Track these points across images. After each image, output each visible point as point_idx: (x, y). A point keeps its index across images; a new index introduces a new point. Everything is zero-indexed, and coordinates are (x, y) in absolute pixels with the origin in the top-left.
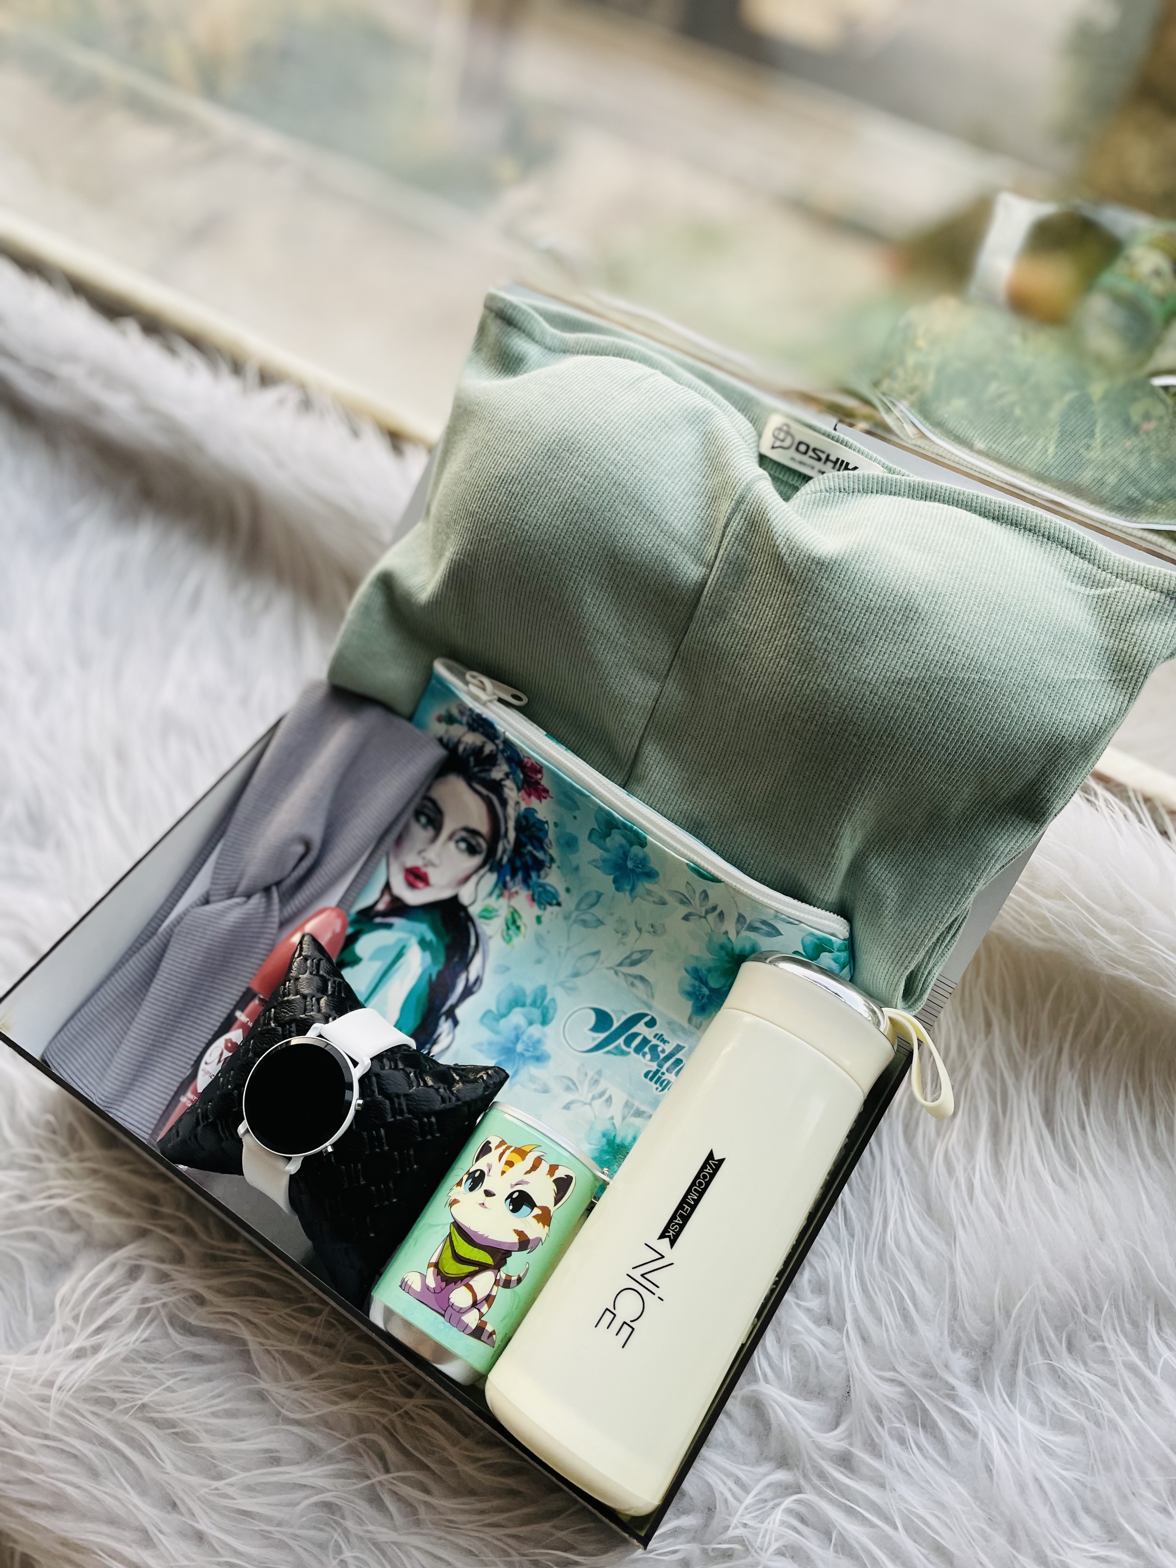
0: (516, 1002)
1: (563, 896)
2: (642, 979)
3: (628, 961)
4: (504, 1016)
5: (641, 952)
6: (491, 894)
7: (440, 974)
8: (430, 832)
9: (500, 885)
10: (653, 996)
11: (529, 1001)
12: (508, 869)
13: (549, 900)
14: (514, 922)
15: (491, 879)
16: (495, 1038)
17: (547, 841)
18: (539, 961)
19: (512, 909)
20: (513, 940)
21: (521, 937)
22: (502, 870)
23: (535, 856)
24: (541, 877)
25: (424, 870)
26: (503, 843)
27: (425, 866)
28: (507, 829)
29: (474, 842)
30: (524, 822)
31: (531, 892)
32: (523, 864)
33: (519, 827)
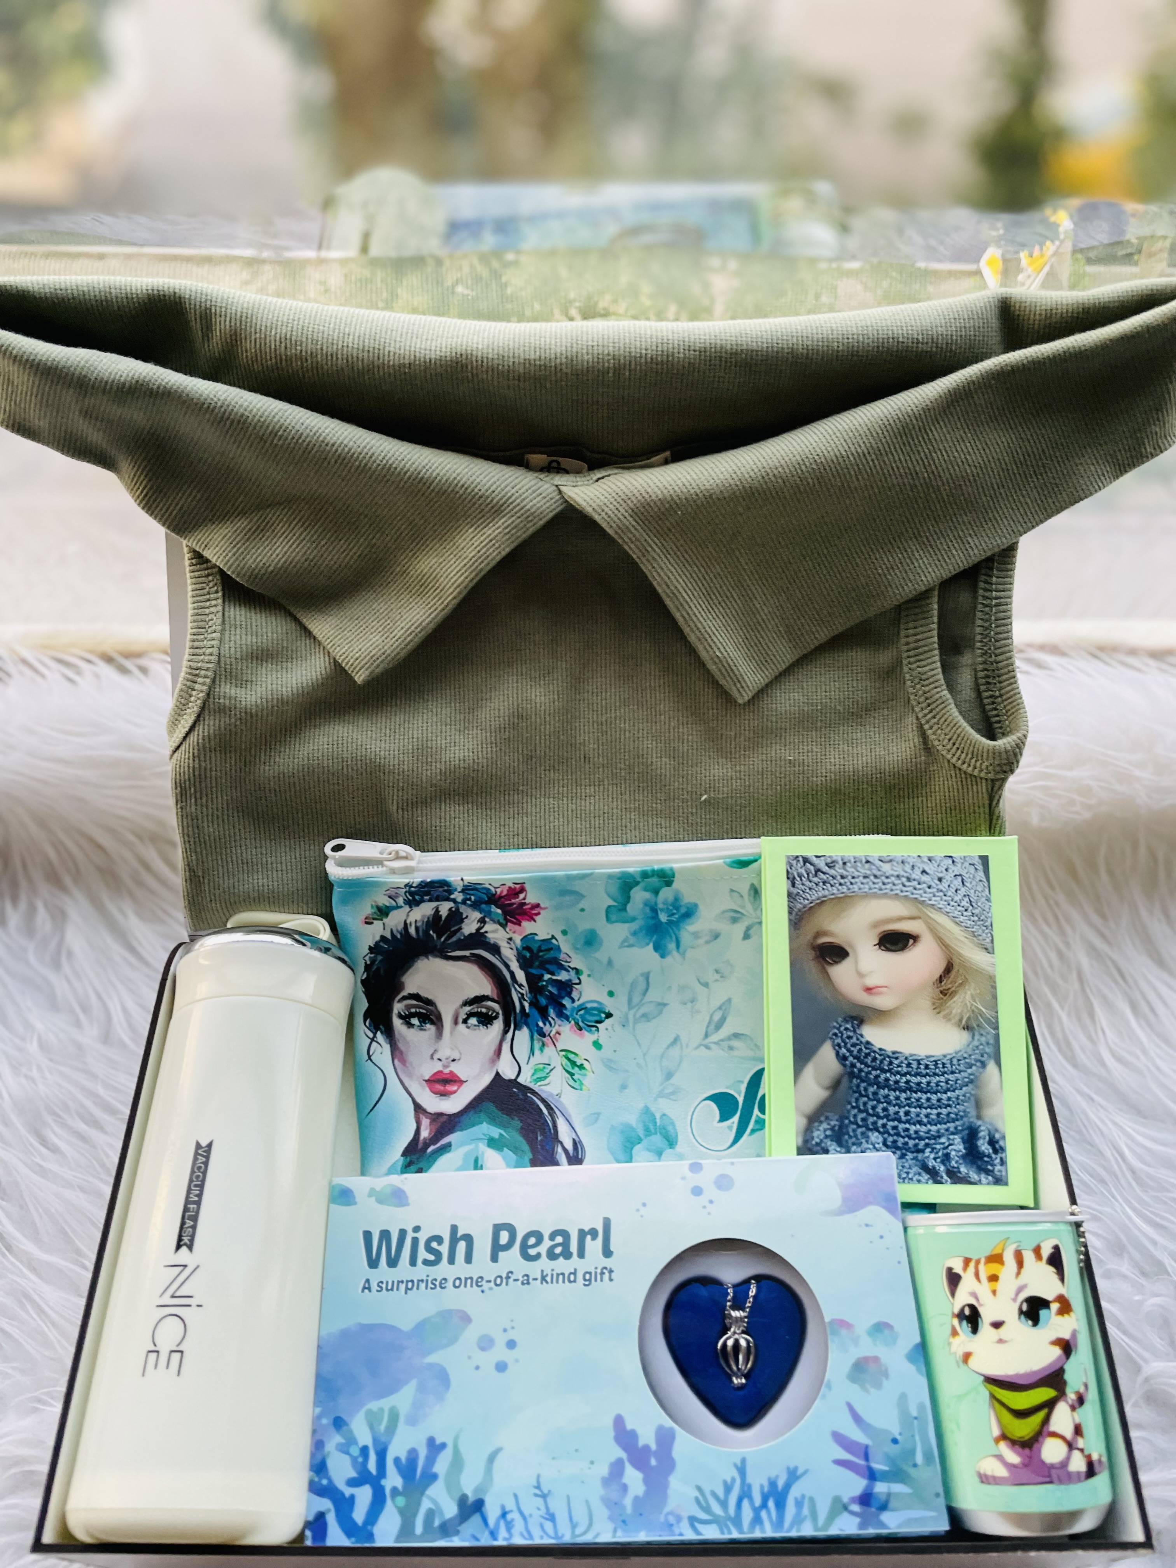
0: (630, 1141)
1: (609, 1005)
2: (736, 1036)
3: (712, 1027)
5: (720, 1008)
9: (536, 1036)
10: (756, 1046)
11: (641, 1133)
12: (535, 1014)
13: (597, 1018)
14: (574, 1063)
17: (562, 956)
18: (624, 1087)
19: (564, 1053)
20: (584, 1082)
21: (590, 1074)
22: (529, 1020)
23: (557, 980)
24: (576, 999)
25: (447, 1071)
26: (516, 989)
27: (445, 1067)
28: (512, 974)
29: (484, 1010)
30: (528, 955)
31: (573, 1022)
32: (547, 997)
33: (525, 964)
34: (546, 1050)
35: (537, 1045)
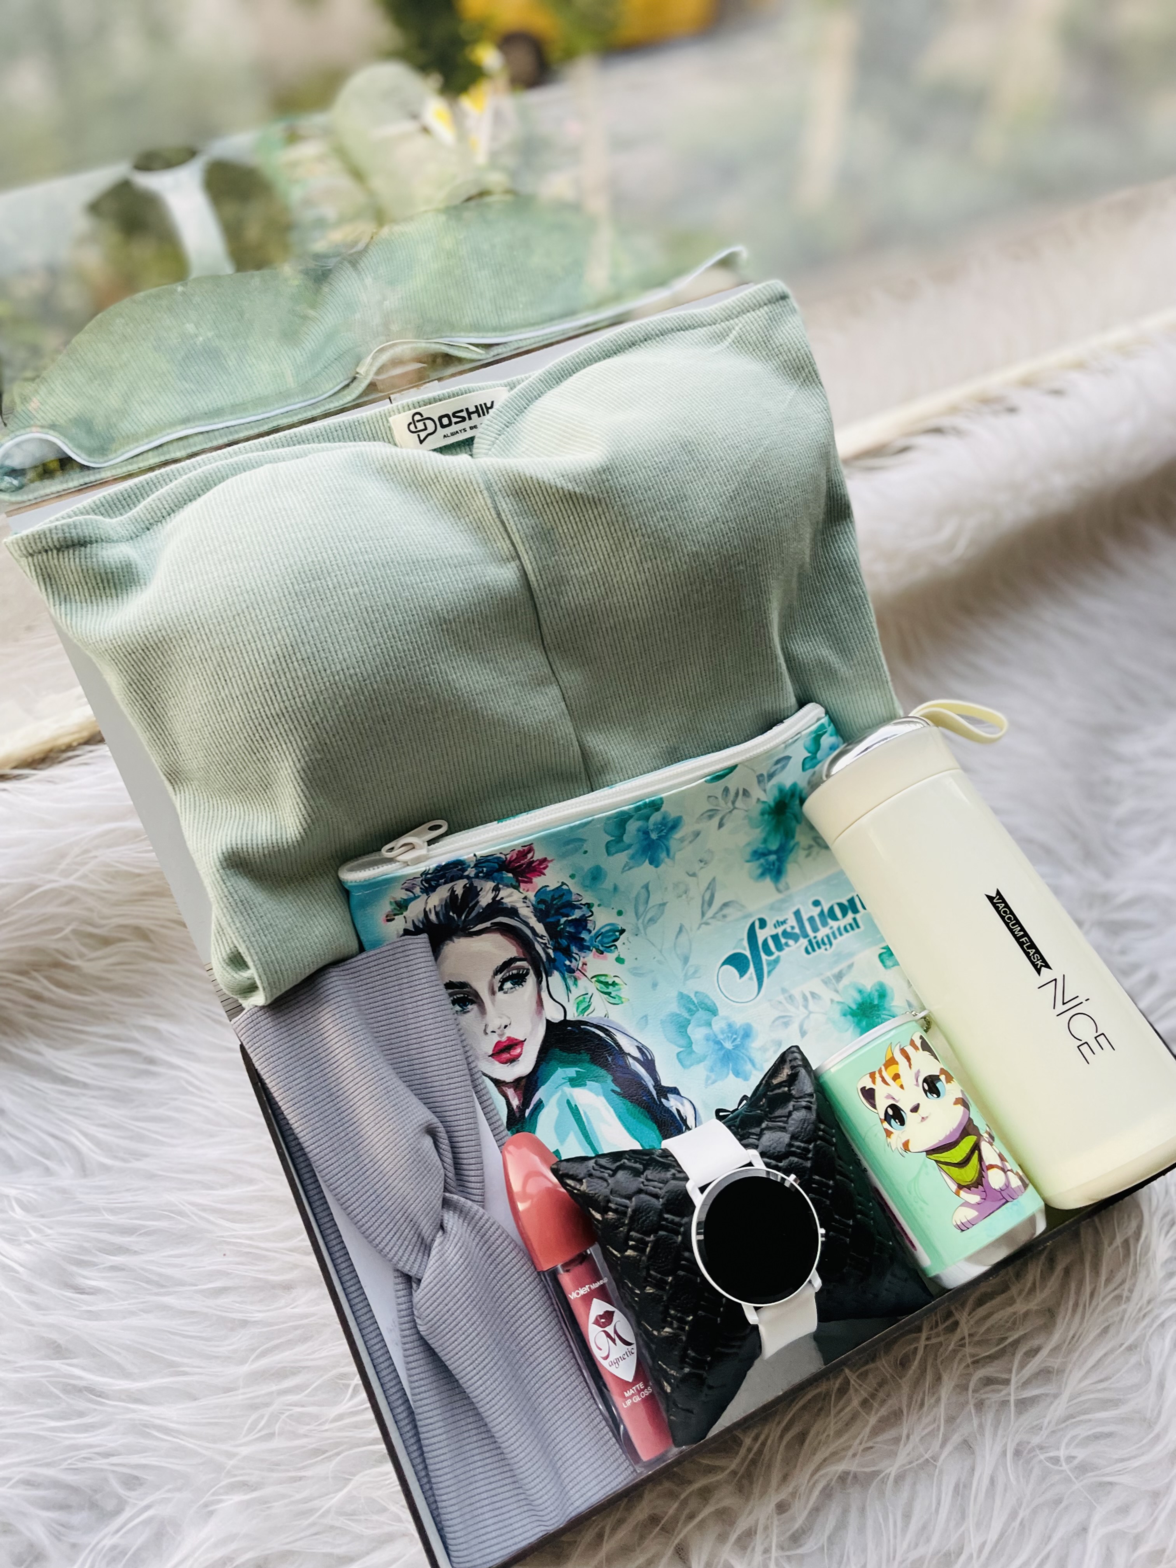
0: (682, 1027)
1: (620, 922)
2: (726, 905)
3: (706, 905)
4: (690, 1044)
5: (708, 888)
6: (568, 989)
7: (615, 1081)
8: (473, 1008)
9: (567, 975)
10: (743, 906)
11: (686, 1015)
12: (561, 956)
13: (613, 938)
14: (606, 984)
15: (555, 979)
16: (708, 1063)
17: (574, 897)
18: (655, 985)
19: (595, 979)
20: (622, 995)
21: (623, 987)
22: (557, 964)
23: (572, 920)
24: (591, 929)
25: (504, 1039)
26: (538, 942)
27: (501, 1035)
28: (532, 929)
29: (515, 972)
30: (543, 907)
31: (594, 950)
32: (568, 938)
33: (541, 915)
34: (580, 982)
35: (570, 982)
